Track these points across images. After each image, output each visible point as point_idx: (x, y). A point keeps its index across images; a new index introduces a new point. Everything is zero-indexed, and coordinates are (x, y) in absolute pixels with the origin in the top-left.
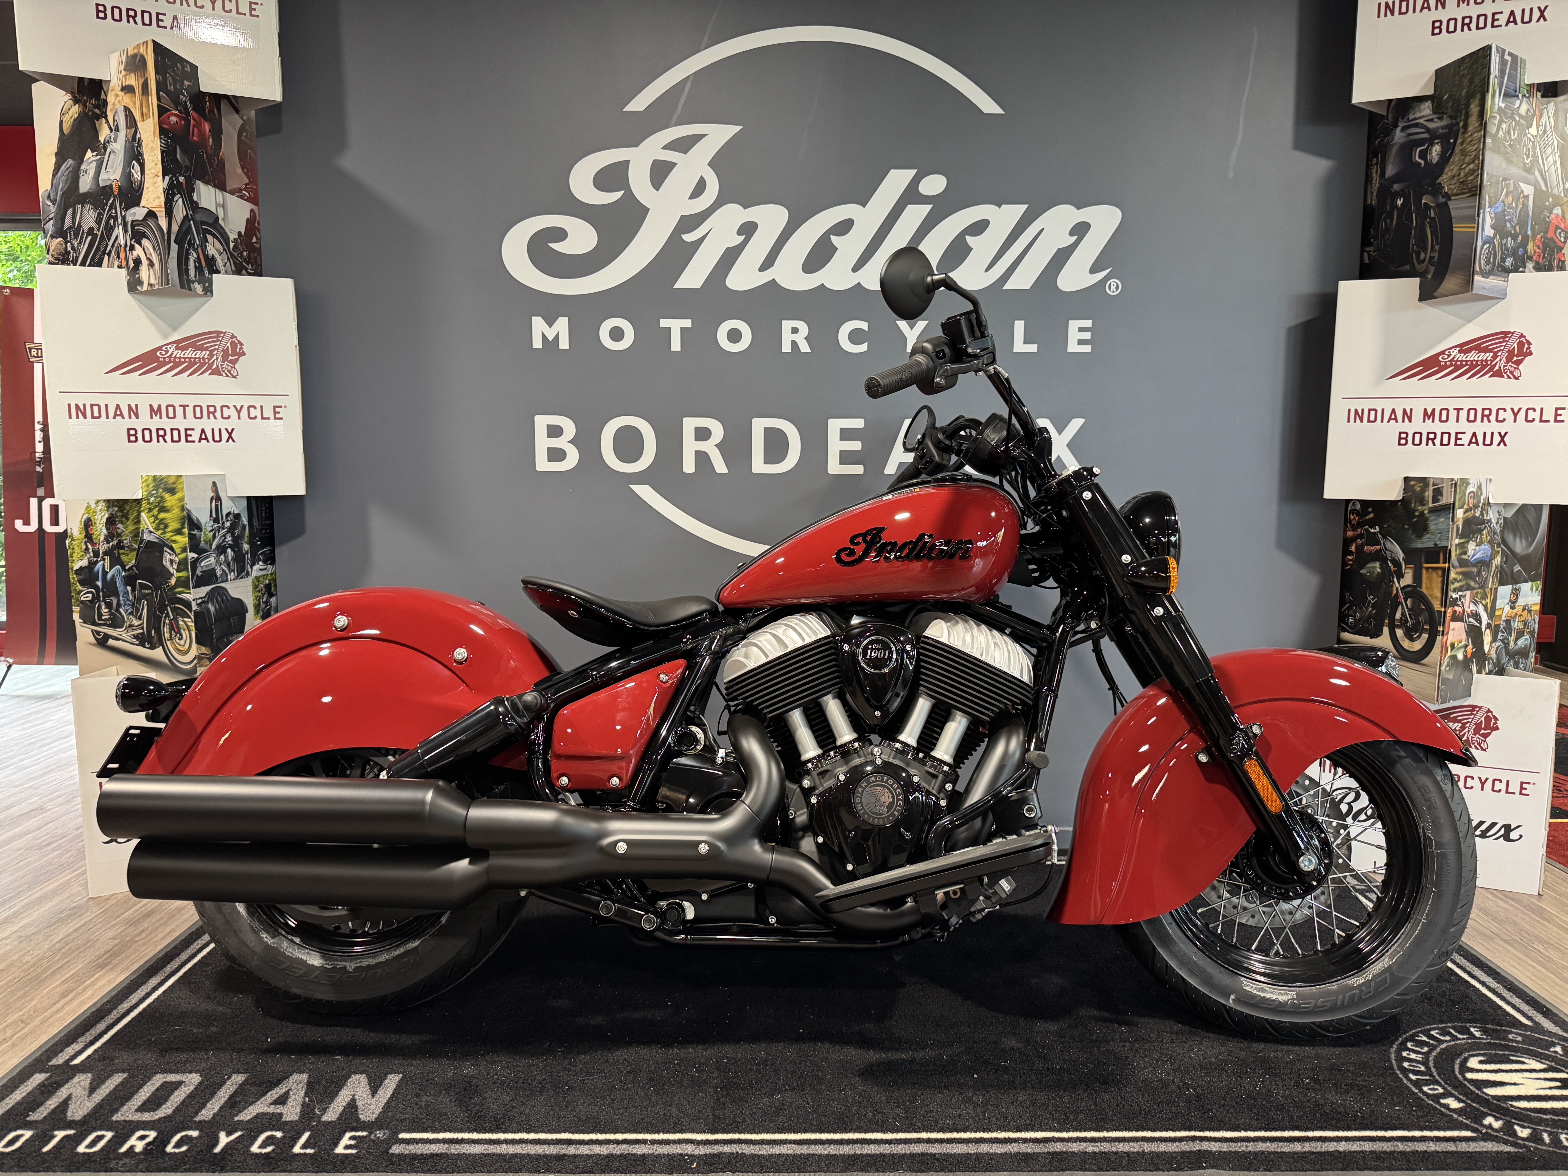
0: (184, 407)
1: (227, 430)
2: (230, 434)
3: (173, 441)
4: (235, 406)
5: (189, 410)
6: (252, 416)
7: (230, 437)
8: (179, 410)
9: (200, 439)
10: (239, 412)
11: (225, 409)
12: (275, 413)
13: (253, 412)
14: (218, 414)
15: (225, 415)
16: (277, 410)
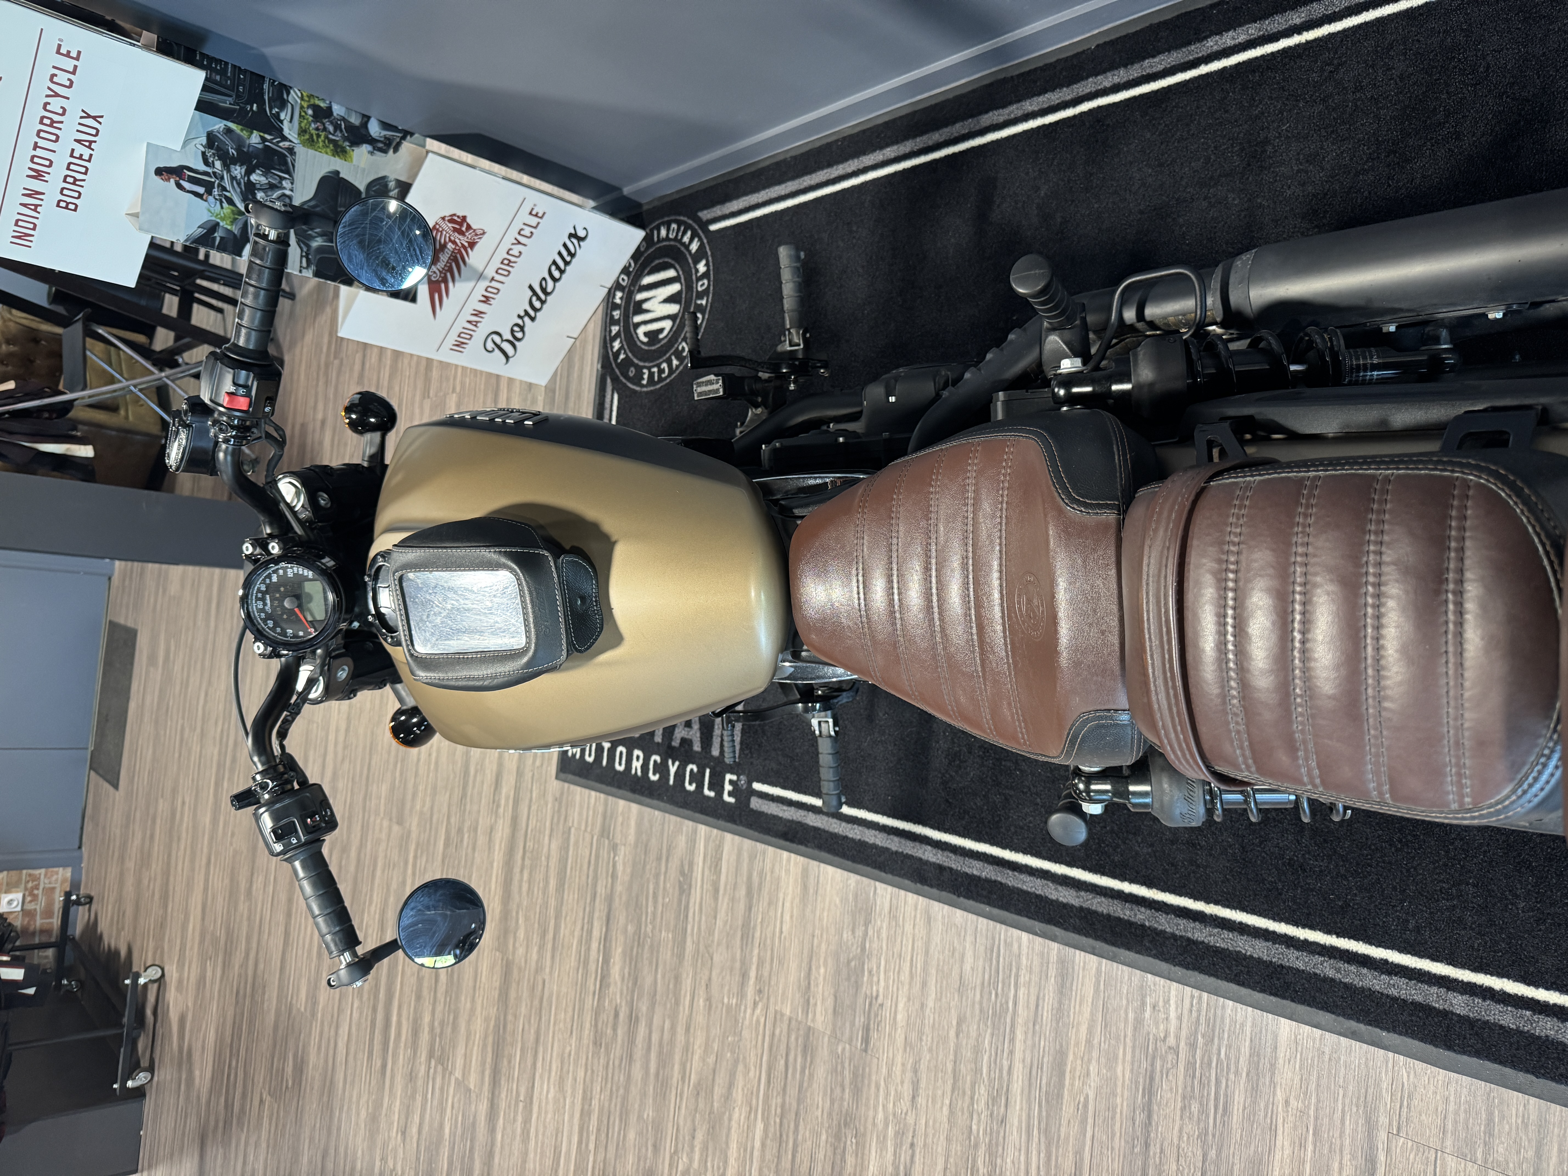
12: (68, 55)
13: (62, 78)
16: (63, 50)
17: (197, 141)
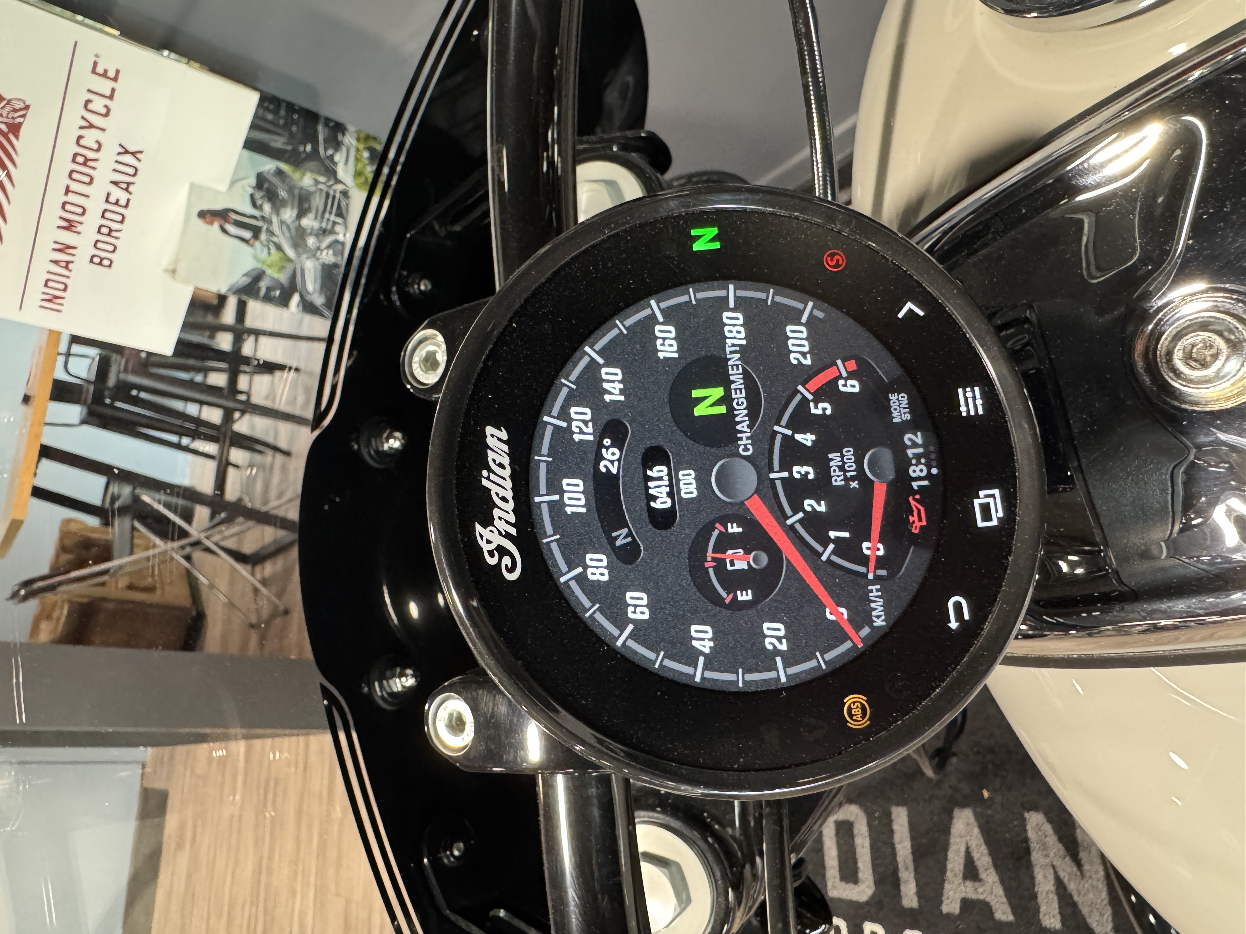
0: (68, 191)
1: (119, 153)
2: (127, 152)
3: (122, 222)
4: (81, 128)
5: (74, 186)
6: (104, 111)
7: (133, 154)
8: (71, 198)
9: (127, 190)
10: (91, 126)
11: (82, 142)
12: (105, 75)
13: (98, 104)
14: (91, 155)
15: (95, 146)
16: (100, 70)
17: (245, 182)
